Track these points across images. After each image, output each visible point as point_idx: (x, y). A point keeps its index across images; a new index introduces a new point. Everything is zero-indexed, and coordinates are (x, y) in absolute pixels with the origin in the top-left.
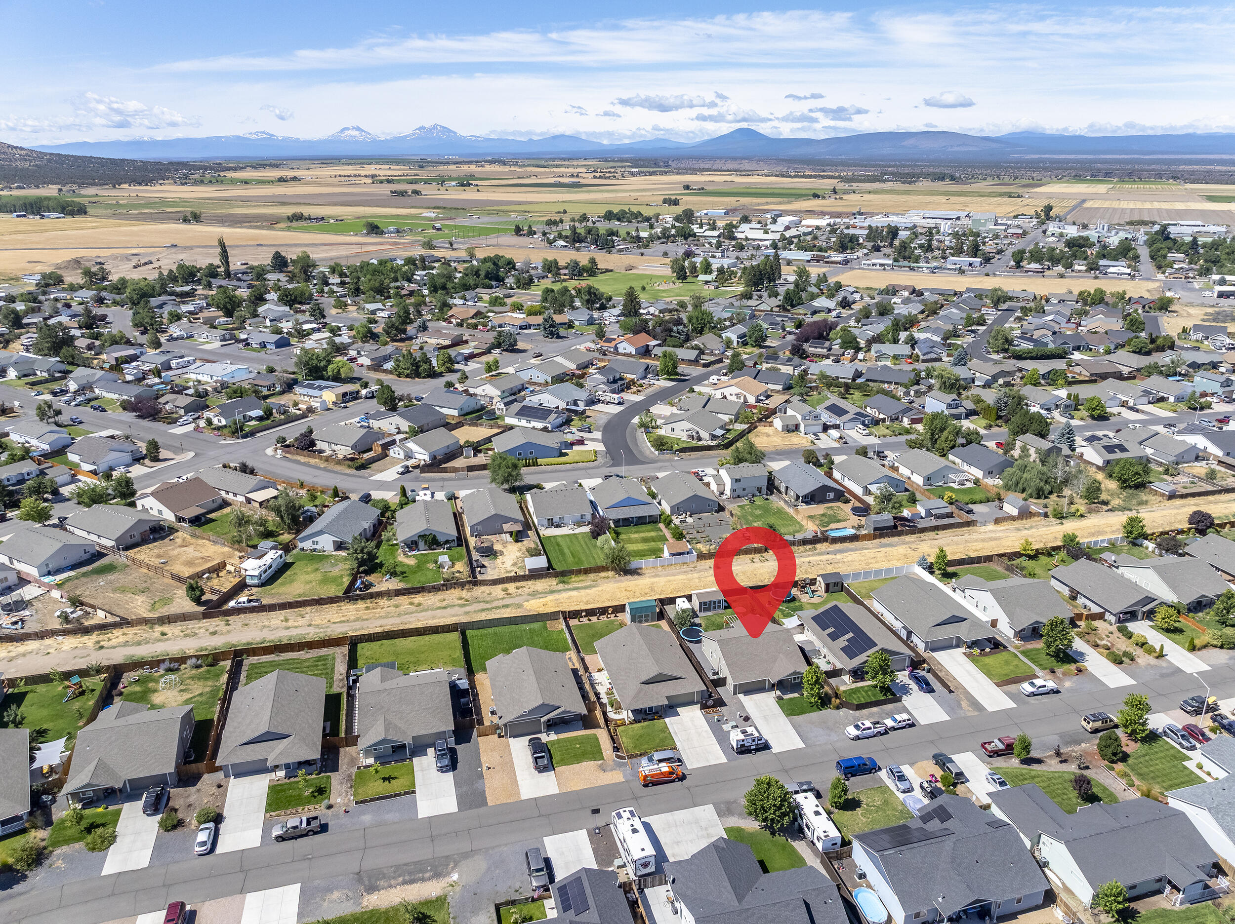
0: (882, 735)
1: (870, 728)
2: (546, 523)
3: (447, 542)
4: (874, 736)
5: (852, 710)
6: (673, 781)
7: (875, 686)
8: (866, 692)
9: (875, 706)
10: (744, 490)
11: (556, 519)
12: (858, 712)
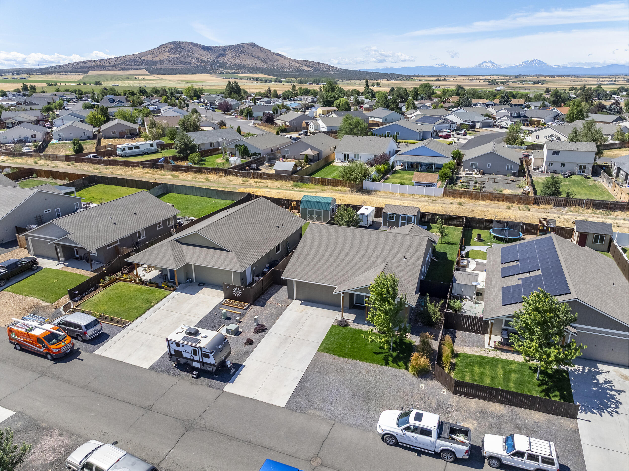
0: (457, 461)
1: (426, 432)
2: (342, 157)
3: (255, 154)
4: (437, 455)
5: (449, 389)
6: (44, 356)
7: (535, 370)
8: (508, 373)
9: (501, 402)
10: (563, 165)
11: (352, 156)
12: (456, 398)
